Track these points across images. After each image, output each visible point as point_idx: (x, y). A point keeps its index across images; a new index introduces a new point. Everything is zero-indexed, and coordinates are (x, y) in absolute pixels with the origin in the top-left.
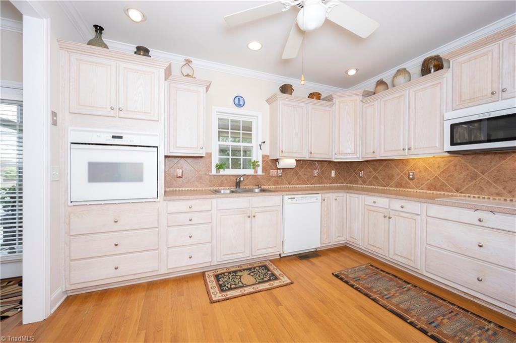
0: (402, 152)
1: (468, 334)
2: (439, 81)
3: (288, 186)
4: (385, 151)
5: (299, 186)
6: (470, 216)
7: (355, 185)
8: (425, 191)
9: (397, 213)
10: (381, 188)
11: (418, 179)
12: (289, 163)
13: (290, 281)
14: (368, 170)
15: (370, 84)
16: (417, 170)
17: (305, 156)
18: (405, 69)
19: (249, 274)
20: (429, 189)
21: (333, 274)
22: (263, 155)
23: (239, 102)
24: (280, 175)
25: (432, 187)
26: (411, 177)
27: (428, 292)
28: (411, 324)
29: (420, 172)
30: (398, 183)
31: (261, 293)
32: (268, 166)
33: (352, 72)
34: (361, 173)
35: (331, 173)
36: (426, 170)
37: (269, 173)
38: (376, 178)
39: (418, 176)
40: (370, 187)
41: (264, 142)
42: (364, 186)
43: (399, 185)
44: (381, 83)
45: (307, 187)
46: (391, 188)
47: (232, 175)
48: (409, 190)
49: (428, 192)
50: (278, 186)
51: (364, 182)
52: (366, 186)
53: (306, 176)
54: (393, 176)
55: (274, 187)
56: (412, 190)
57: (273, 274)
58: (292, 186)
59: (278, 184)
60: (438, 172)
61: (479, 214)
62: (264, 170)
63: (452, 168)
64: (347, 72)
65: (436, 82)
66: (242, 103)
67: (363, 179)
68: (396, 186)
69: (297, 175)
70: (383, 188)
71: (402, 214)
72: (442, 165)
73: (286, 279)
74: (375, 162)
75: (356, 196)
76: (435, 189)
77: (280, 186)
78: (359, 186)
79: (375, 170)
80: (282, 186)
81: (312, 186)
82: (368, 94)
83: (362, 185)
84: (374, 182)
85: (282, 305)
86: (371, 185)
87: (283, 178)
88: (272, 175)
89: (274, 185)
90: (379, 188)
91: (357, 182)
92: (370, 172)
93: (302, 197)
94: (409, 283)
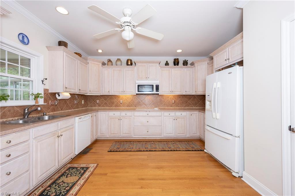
0: (121, 93)
1: (152, 146)
2: (133, 69)
3: (61, 112)
4: (114, 92)
5: (67, 111)
6: (145, 114)
7: (94, 108)
8: (126, 108)
9: (124, 117)
10: (108, 108)
11: (124, 103)
12: (66, 95)
13: (96, 164)
14: (102, 100)
15: (105, 59)
16: (123, 100)
17: (76, 92)
18: (120, 59)
19: (67, 177)
20: (127, 107)
21: (108, 151)
22: (44, 89)
23: (24, 39)
24: (56, 104)
25: (128, 106)
26: (121, 102)
27: (137, 142)
28: (143, 151)
29: (124, 100)
30: (116, 105)
31: (90, 178)
32: (48, 97)
33: (100, 51)
34: (98, 101)
35: (82, 101)
36: (126, 99)
37: (49, 103)
38: (106, 103)
39: (123, 102)
40: (103, 108)
41: (46, 79)
42: (100, 108)
43: (116, 106)
44: (110, 61)
45: (72, 111)
46: (113, 108)
47: (16, 106)
48: (120, 108)
49: (127, 108)
50: (55, 113)
51: (99, 106)
52: (101, 108)
53: (71, 104)
54: (114, 102)
55: (52, 113)
56: (121, 108)
57: (83, 168)
58: (63, 111)
59: (55, 111)
60: (130, 100)
61: (147, 113)
62: (45, 101)
63: (134, 99)
64: (97, 50)
65: (132, 69)
66: (26, 40)
67: (98, 104)
68: (115, 107)
69: (66, 104)
70: (109, 108)
71: (126, 117)
72: (131, 97)
73: (92, 165)
74: (105, 96)
75: (104, 112)
76: (129, 107)
77: (56, 112)
78: (96, 108)
79: (105, 100)
80: (57, 112)
81: (74, 110)
82: (104, 64)
83: (98, 107)
84: (105, 106)
85: (107, 174)
86: (103, 107)
87: (58, 106)
88: (51, 104)
89: (52, 112)
90: (107, 108)
91: (95, 106)
92: (103, 101)
93: (84, 117)
94: (131, 142)
